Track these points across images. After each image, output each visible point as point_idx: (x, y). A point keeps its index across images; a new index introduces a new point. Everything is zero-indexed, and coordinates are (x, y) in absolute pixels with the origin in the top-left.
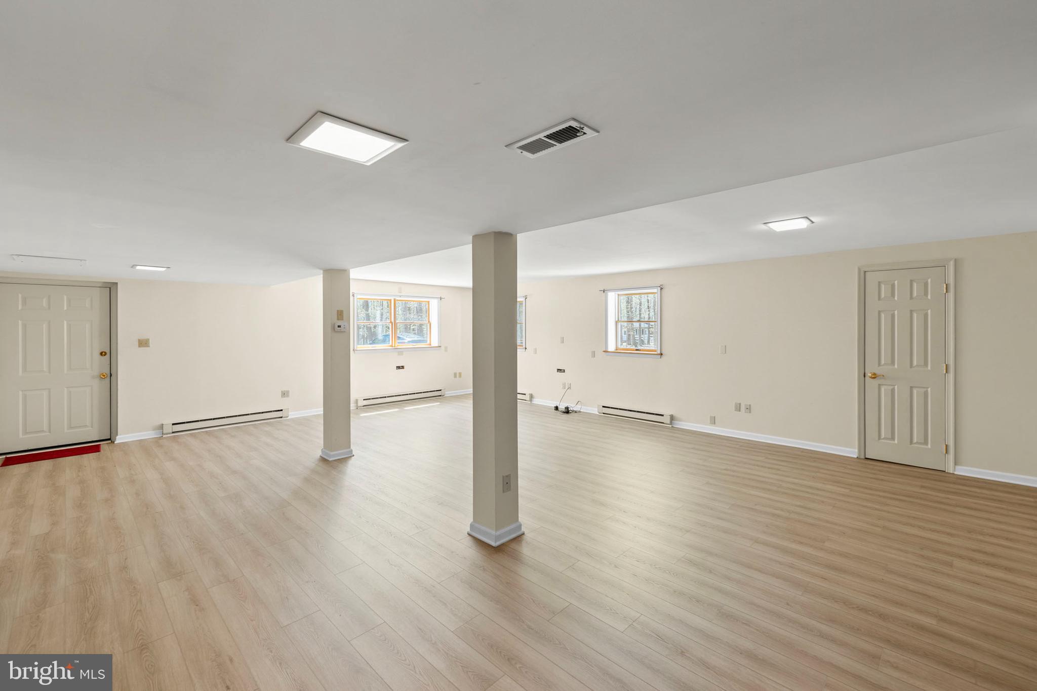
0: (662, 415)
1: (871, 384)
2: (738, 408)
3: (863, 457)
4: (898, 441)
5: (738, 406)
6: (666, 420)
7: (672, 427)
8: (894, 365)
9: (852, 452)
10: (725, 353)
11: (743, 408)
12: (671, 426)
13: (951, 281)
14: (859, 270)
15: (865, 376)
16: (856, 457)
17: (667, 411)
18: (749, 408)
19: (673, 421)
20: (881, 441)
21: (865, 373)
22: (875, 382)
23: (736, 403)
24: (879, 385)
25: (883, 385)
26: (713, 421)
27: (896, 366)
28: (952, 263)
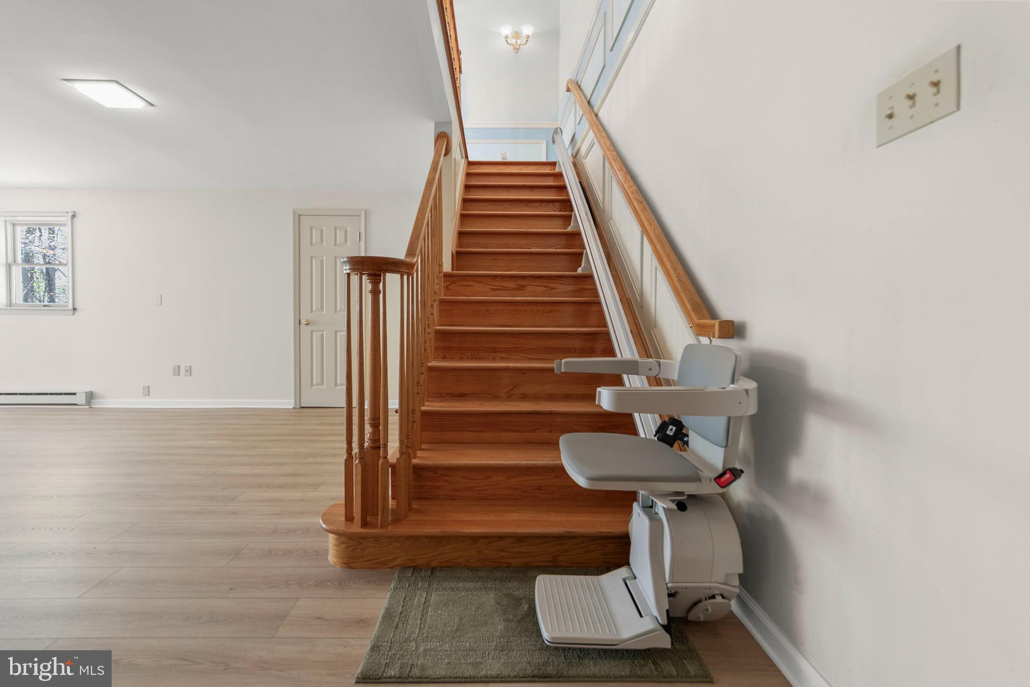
0: (75, 394)
1: (305, 331)
2: (177, 372)
3: (298, 406)
4: (326, 386)
5: (177, 369)
6: (80, 399)
7: (91, 408)
8: (323, 311)
9: (288, 403)
10: (161, 304)
11: (182, 371)
12: (87, 407)
13: (363, 231)
14: (294, 213)
15: (300, 324)
16: (292, 407)
17: (81, 388)
18: (189, 370)
19: (92, 400)
20: (313, 387)
21: (300, 321)
22: (310, 328)
23: (174, 366)
24: (312, 332)
25: (315, 331)
26: (147, 391)
27: (324, 312)
28: (363, 213)
